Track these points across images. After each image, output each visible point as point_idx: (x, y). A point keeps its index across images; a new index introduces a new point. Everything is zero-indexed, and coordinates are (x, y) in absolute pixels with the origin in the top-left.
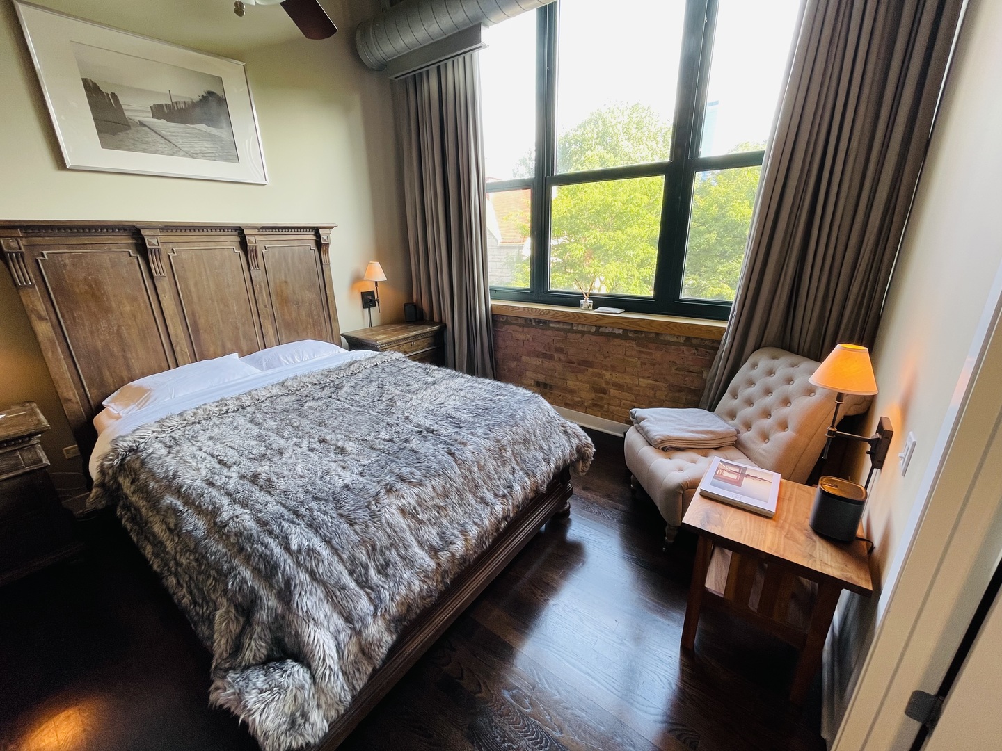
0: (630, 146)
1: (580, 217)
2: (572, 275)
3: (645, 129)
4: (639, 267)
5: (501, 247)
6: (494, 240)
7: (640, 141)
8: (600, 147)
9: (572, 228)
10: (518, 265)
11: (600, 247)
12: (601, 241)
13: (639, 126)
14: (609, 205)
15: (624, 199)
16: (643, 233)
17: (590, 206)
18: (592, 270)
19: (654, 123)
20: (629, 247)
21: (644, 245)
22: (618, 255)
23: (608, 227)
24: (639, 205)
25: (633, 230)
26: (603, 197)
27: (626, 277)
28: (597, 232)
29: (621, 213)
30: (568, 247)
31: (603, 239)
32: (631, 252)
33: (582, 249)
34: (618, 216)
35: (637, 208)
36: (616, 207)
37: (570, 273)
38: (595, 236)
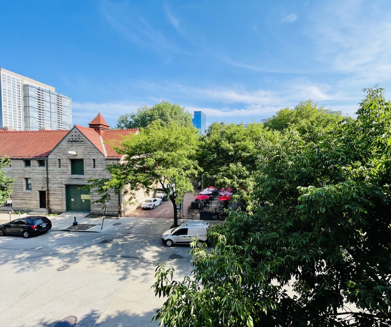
0: (173, 120)
1: (151, 144)
2: (148, 174)
3: (178, 115)
4: (185, 170)
5: (106, 159)
6: (103, 156)
7: (176, 119)
8: (160, 119)
9: (147, 150)
10: (114, 169)
11: (164, 160)
12: (164, 157)
13: (175, 114)
14: (167, 140)
15: (175, 137)
16: (186, 153)
17: (157, 139)
18: (159, 171)
19: (181, 114)
20: (179, 159)
21: (186, 159)
22: (174, 164)
23: (166, 150)
24: (181, 140)
25: (180, 151)
26: (164, 135)
27: (178, 175)
28: (161, 152)
29: (173, 144)
30: (145, 159)
31: (165, 155)
32: (180, 162)
33: (153, 161)
34: (172, 145)
35: (181, 142)
36: (171, 140)
37: (147, 173)
38: (160, 154)
